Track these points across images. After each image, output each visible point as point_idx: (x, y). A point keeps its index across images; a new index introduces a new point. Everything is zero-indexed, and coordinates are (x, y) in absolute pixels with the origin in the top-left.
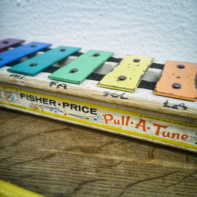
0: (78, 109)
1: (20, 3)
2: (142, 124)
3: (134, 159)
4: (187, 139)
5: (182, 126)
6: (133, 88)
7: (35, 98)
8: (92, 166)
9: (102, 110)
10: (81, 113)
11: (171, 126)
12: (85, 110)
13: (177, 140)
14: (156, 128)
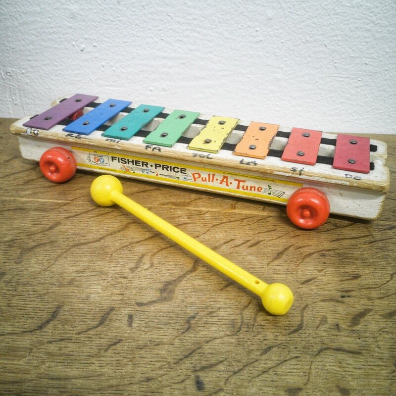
0: (169, 169)
2: (225, 180)
3: (219, 210)
4: (262, 191)
5: (256, 180)
6: (216, 150)
7: (127, 161)
8: (184, 215)
9: (191, 169)
10: (172, 173)
11: (249, 180)
12: (176, 170)
13: (254, 192)
14: (237, 182)
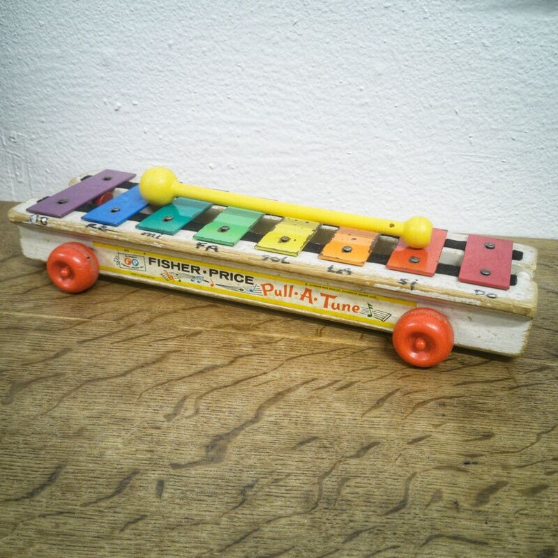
0: (229, 277)
1: (120, 107)
2: (307, 295)
3: (298, 337)
4: (359, 311)
5: (351, 295)
6: (296, 251)
7: (170, 264)
8: (248, 342)
9: (259, 278)
10: (234, 283)
11: (340, 296)
12: (239, 278)
13: (348, 313)
14: (324, 298)
